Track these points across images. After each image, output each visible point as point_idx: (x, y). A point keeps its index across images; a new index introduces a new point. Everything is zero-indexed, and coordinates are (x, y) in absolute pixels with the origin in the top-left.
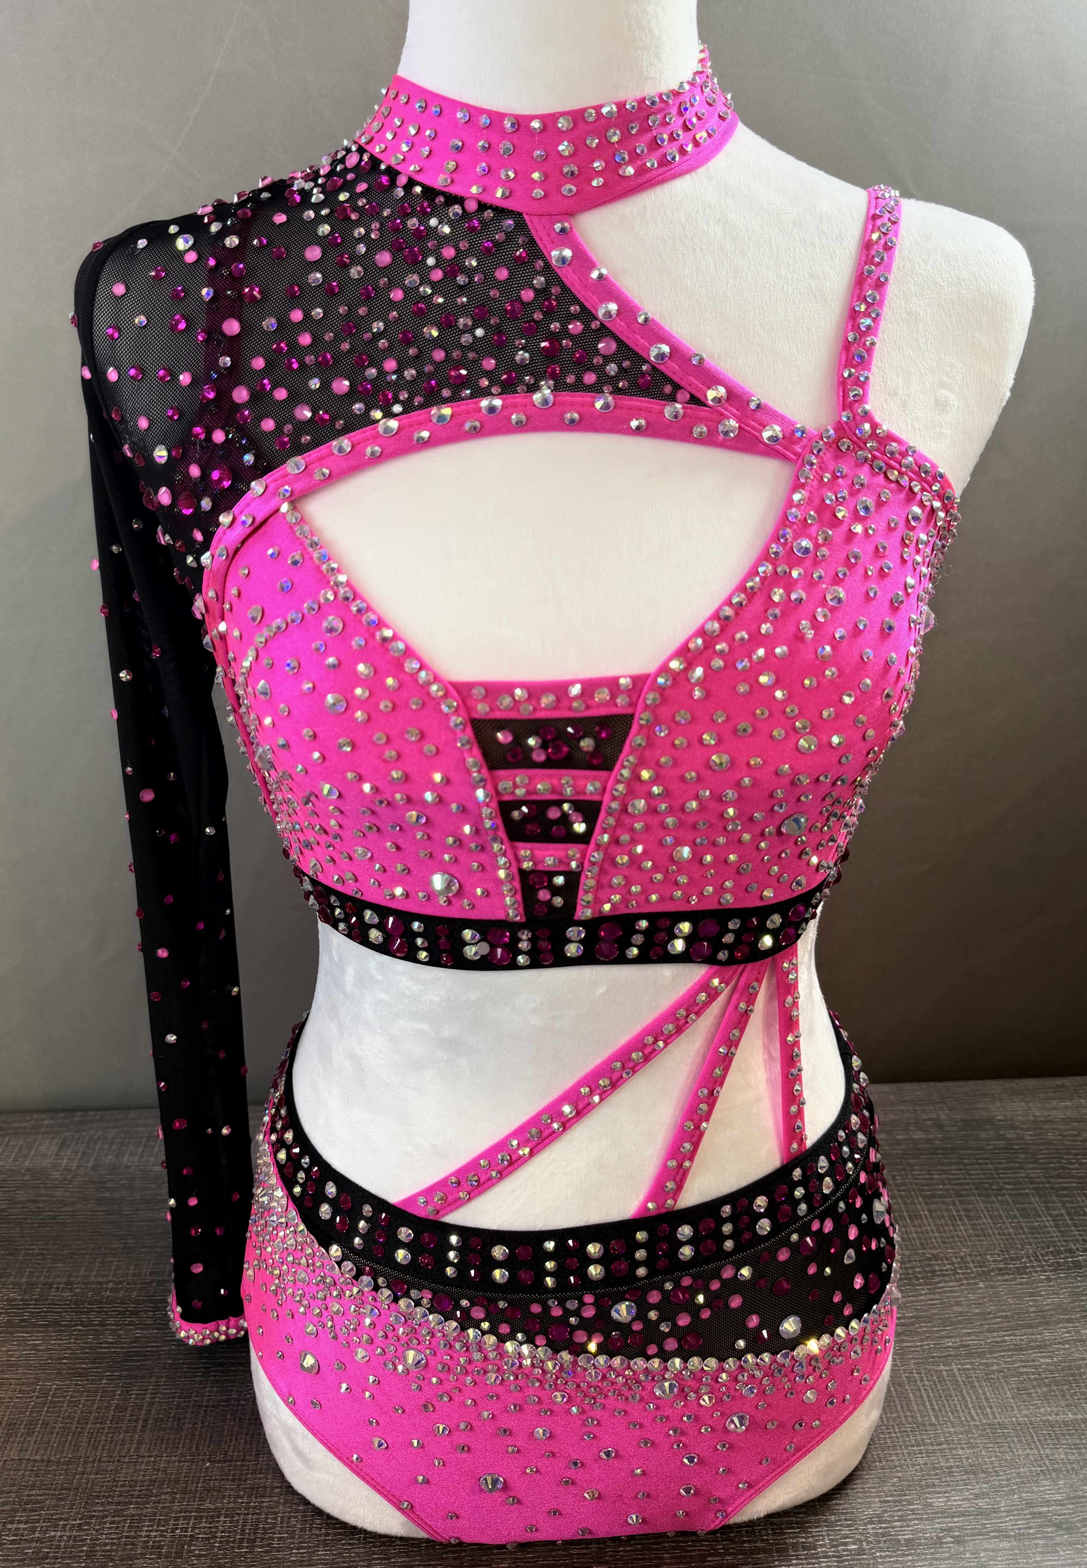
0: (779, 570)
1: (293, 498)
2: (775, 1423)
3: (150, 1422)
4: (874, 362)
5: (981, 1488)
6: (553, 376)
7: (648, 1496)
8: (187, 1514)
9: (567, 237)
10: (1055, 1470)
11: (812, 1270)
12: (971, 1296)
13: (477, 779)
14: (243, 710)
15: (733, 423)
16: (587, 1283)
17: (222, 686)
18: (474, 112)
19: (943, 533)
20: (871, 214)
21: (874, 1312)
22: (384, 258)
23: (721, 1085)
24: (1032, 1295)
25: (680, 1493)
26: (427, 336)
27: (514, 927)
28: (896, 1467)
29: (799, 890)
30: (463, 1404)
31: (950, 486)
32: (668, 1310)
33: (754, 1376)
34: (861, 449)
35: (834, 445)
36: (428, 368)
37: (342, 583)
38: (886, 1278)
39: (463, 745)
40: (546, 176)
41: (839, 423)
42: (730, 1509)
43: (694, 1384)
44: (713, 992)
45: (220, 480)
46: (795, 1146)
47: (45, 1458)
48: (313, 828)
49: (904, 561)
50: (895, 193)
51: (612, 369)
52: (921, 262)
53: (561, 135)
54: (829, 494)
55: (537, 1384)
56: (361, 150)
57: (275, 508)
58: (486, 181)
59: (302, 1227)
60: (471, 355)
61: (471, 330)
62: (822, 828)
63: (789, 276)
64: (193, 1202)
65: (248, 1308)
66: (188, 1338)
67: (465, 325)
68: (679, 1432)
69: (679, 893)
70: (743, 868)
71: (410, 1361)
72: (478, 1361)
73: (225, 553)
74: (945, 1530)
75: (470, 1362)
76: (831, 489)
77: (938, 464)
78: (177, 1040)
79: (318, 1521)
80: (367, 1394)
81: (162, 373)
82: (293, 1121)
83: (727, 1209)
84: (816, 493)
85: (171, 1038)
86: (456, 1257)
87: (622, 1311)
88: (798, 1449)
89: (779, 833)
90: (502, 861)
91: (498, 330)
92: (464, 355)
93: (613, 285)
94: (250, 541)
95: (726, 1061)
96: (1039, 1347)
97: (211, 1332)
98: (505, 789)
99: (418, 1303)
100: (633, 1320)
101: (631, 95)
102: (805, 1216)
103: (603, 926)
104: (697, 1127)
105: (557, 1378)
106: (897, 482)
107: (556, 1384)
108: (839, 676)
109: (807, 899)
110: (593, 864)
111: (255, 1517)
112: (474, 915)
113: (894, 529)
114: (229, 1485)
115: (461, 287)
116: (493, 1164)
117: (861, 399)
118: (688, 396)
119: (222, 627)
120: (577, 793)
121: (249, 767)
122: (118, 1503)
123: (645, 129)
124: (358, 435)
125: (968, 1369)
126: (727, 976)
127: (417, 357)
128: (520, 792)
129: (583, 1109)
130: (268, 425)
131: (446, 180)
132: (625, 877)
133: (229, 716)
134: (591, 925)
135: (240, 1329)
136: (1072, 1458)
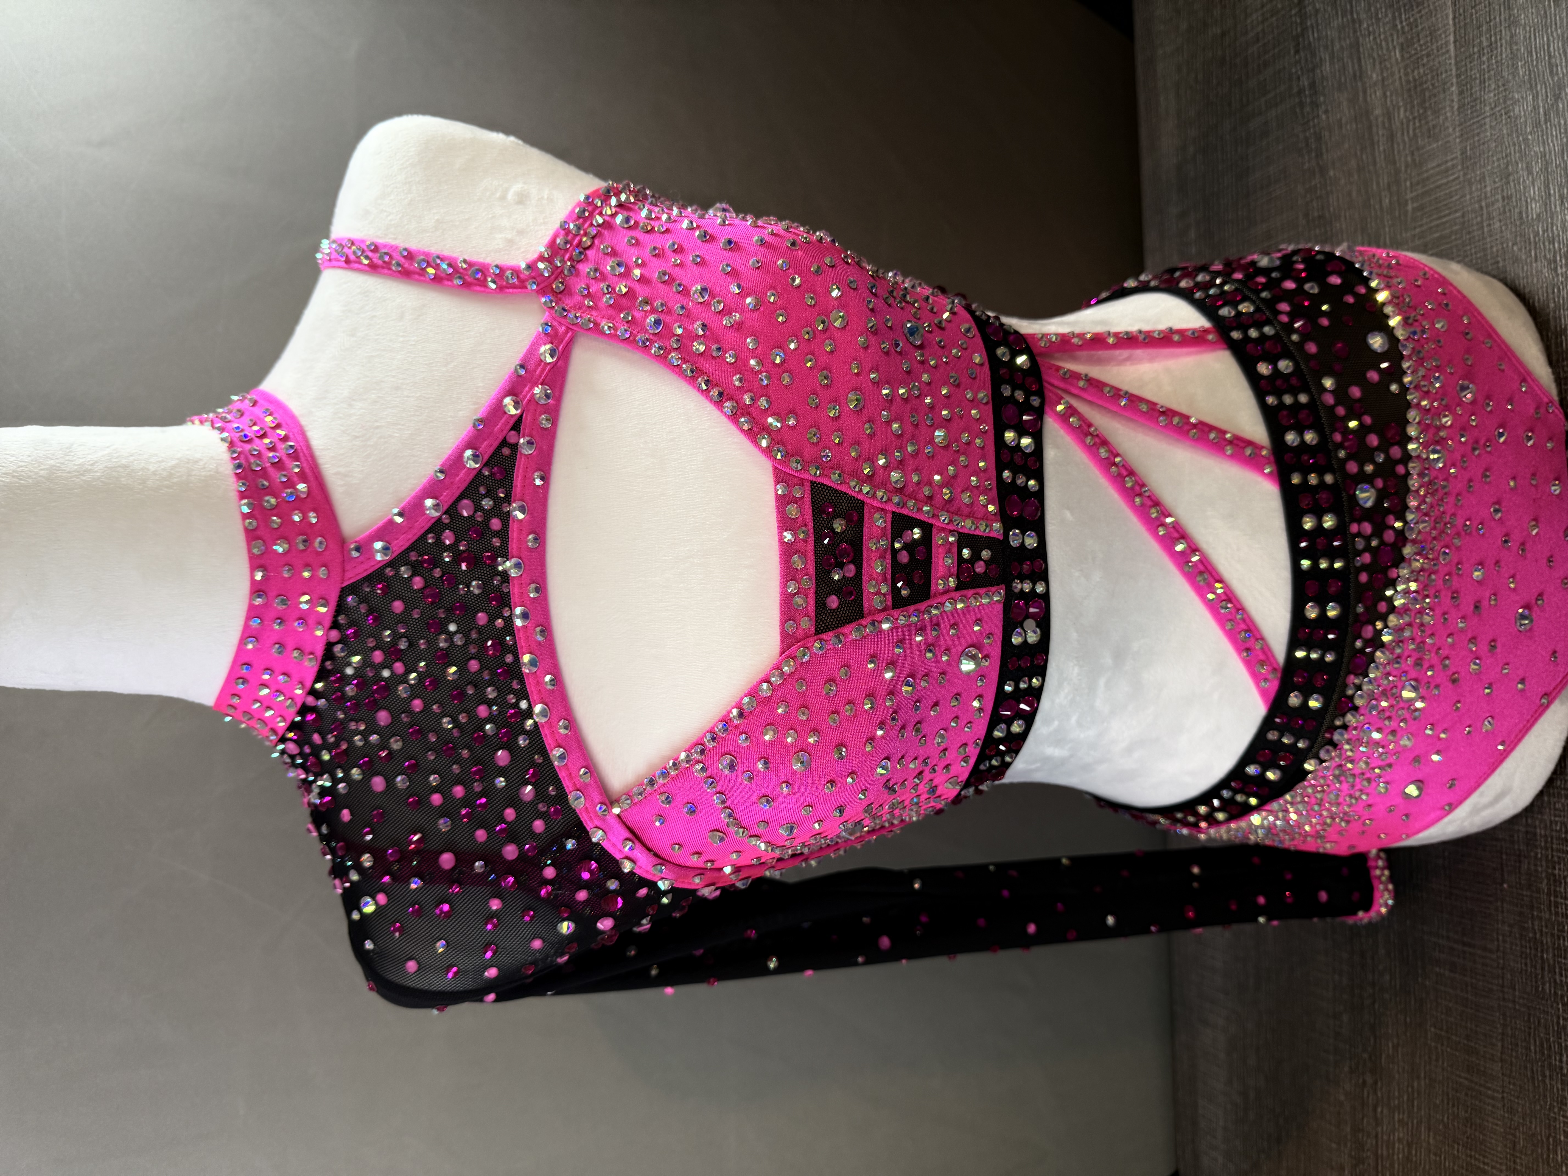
0: (675, 346)
1: (607, 802)
2: (1466, 356)
3: (1465, 939)
4: (481, 260)
5: (1522, 169)
6: (494, 558)
7: (1534, 475)
8: (1553, 904)
9: (364, 546)
10: (1505, 102)
11: (1325, 322)
12: (1343, 182)
13: (872, 629)
14: (806, 850)
15: (537, 390)
16: (1340, 530)
17: (784, 871)
18: (247, 634)
19: (641, 198)
20: (345, 265)
21: (1362, 265)
22: (383, 717)
23: (1155, 404)
24: (1340, 127)
25: (1531, 446)
26: (456, 677)
27: (1010, 596)
28: (1503, 248)
29: (974, 331)
30: (1452, 646)
31: (597, 191)
32: (1363, 454)
33: (1423, 377)
34: (562, 272)
35: (558, 296)
36: (486, 676)
37: (688, 756)
38: (1330, 256)
39: (840, 641)
40: (307, 566)
41: (537, 291)
42: (1546, 400)
43: (1432, 431)
44: (1070, 411)
45: (591, 872)
46: (1210, 337)
47: (1500, 1037)
48: (917, 785)
49: (667, 231)
50: (325, 244)
51: (487, 503)
52: (389, 218)
53: (268, 551)
54: (605, 300)
55: (1433, 577)
56: (283, 740)
57: (617, 819)
58: (311, 621)
59: (1288, 797)
60: (474, 635)
61: (451, 635)
62: (915, 307)
63: (401, 339)
64: (1261, 900)
65: (1361, 848)
66: (1386, 905)
67: (446, 641)
68: (1475, 446)
69: (978, 441)
70: (955, 381)
71: (1412, 695)
72: (1412, 632)
73: (659, 867)
74: (1562, 201)
75: (1413, 639)
76: (600, 299)
77: (576, 201)
78: (1112, 914)
79: (1559, 783)
80: (1443, 736)
81: (489, 927)
82: (1189, 806)
83: (1270, 400)
84: (604, 313)
85: (1110, 920)
86: (1316, 652)
87: (1366, 496)
88: (1490, 336)
89: (921, 347)
90: (948, 607)
91: (450, 610)
92: (474, 642)
93: (409, 503)
94: (648, 843)
95: (1134, 400)
96: (1389, 119)
97: (1381, 883)
98: (880, 602)
99: (1359, 688)
100: (1373, 486)
101: (231, 486)
102: (1275, 328)
103: (1009, 512)
104: (1194, 426)
105: (1428, 558)
106: (593, 238)
107: (1433, 560)
108: (774, 288)
109: (982, 324)
110: (951, 521)
111: (1555, 841)
112: (999, 633)
113: (637, 240)
114: (1525, 866)
115: (411, 645)
116: (1230, 617)
117: (516, 271)
118: (513, 432)
119: (728, 870)
120: (884, 535)
121: (859, 846)
122: (1543, 969)
123: (264, 473)
124: (548, 741)
125: (1411, 183)
126: (1054, 397)
127: (475, 686)
128: (884, 589)
129: (1179, 533)
130: (539, 825)
131: (310, 659)
132: (963, 491)
133: (811, 865)
134: (1008, 524)
135: (1378, 857)
136: (1493, 86)
